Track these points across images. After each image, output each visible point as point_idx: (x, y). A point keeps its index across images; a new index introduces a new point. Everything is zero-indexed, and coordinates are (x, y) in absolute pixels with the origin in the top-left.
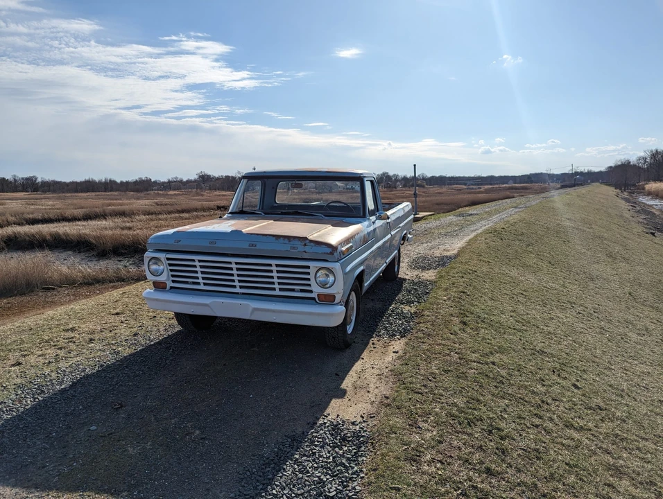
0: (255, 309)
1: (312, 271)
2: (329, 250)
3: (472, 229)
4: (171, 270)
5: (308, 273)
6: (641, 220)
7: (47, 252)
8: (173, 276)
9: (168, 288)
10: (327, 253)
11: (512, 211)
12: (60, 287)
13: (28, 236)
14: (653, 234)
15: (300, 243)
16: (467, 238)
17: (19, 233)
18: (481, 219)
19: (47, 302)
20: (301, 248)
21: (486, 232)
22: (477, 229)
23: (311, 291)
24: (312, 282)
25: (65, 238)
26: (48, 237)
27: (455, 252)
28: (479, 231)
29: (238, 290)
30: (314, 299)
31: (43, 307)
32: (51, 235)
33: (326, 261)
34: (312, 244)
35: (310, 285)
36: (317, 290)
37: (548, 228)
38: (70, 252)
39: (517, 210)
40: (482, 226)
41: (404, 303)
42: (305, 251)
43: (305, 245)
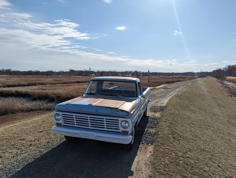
0: (97, 136)
1: (120, 122)
2: (127, 114)
3: (170, 94)
4: (64, 119)
5: (118, 122)
6: (226, 91)
7: (13, 98)
8: (64, 121)
9: (62, 125)
10: (126, 115)
11: (182, 87)
12: (18, 112)
13: (7, 92)
14: (231, 96)
15: (115, 110)
16: (169, 99)
17: (4, 90)
18: (172, 91)
19: (13, 118)
20: (116, 113)
21: (175, 96)
22: (171, 95)
23: (119, 129)
24: (120, 126)
25: (20, 93)
26: (14, 92)
27: (165, 104)
28: (173, 96)
29: (90, 128)
30: (120, 132)
31: (11, 121)
32: (15, 92)
33: (126, 118)
34: (120, 111)
35: (118, 127)
36: (121, 129)
37: (196, 94)
38: (22, 98)
39: (184, 87)
40: (173, 94)
41: (150, 128)
42: (117, 114)
43: (117, 111)
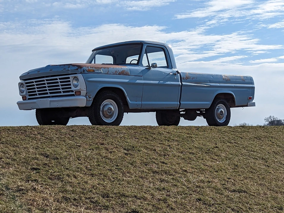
0: (51, 101)
2: (76, 68)
4: (28, 89)
8: (29, 92)
9: (27, 99)
15: (67, 66)
23: (73, 91)
24: (72, 86)
29: (49, 95)
30: (74, 95)
33: (76, 73)
35: (70, 88)
42: (68, 70)
